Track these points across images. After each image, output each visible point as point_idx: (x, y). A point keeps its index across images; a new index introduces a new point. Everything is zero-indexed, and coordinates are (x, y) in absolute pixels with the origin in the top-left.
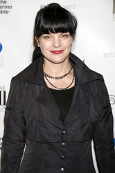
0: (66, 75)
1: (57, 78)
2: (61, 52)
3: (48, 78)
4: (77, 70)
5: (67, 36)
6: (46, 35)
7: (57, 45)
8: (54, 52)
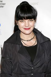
0: (32, 39)
1: (27, 41)
2: (29, 29)
3: (23, 41)
4: (37, 36)
5: (32, 20)
6: (21, 20)
7: (27, 26)
8: (25, 29)
